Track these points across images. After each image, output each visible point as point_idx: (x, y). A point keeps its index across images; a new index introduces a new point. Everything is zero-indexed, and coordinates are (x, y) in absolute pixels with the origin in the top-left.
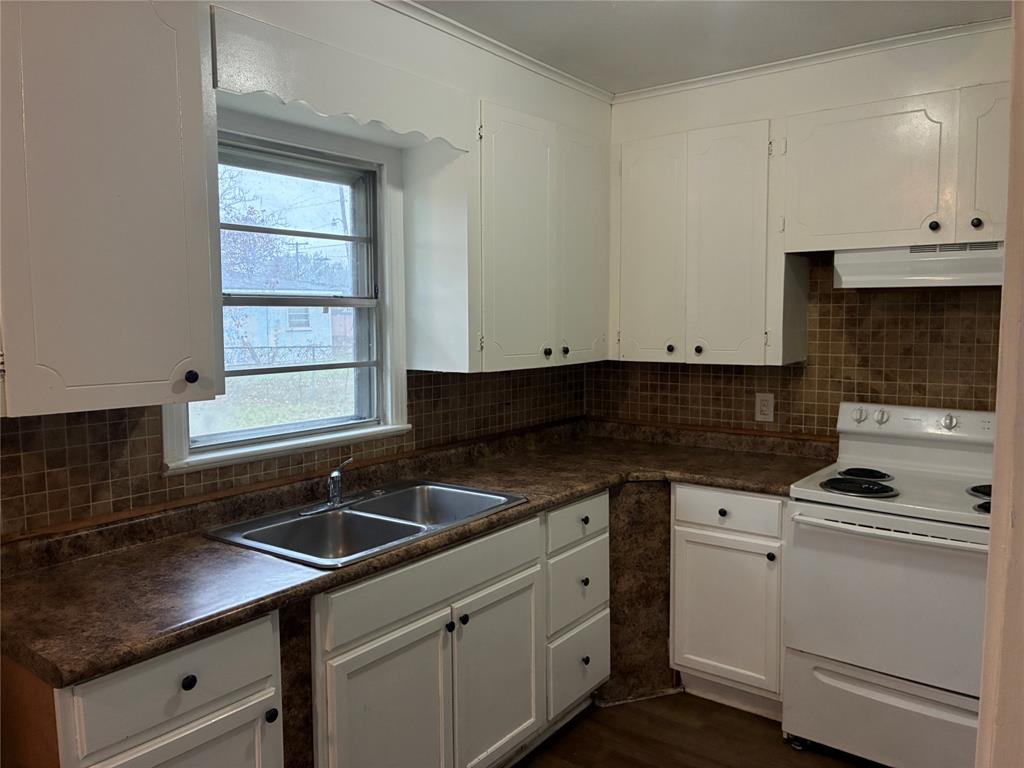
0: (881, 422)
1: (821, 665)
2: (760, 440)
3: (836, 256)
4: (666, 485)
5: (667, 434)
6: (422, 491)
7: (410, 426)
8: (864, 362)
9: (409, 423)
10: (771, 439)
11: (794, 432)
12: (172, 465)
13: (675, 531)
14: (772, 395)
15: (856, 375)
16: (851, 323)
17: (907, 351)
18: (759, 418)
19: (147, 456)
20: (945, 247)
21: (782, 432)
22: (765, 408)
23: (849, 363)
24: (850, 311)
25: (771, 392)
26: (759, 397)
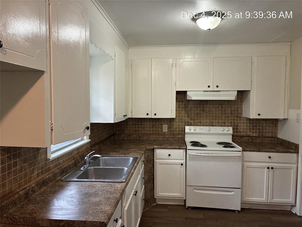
0: (195, 130)
1: (195, 188)
2: (165, 136)
3: (187, 92)
4: (153, 150)
5: (140, 137)
6: (102, 158)
7: (90, 140)
8: (188, 116)
9: (89, 139)
10: (167, 136)
11: (173, 134)
12: (51, 158)
13: (156, 161)
14: (167, 125)
15: (187, 119)
16: (185, 107)
17: (197, 114)
18: (164, 131)
19: (43, 156)
20: (210, 91)
21: (170, 134)
22: (165, 128)
23: (185, 117)
24: (185, 104)
25: (167, 124)
26: (164, 125)
